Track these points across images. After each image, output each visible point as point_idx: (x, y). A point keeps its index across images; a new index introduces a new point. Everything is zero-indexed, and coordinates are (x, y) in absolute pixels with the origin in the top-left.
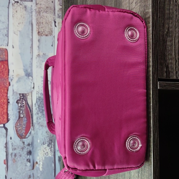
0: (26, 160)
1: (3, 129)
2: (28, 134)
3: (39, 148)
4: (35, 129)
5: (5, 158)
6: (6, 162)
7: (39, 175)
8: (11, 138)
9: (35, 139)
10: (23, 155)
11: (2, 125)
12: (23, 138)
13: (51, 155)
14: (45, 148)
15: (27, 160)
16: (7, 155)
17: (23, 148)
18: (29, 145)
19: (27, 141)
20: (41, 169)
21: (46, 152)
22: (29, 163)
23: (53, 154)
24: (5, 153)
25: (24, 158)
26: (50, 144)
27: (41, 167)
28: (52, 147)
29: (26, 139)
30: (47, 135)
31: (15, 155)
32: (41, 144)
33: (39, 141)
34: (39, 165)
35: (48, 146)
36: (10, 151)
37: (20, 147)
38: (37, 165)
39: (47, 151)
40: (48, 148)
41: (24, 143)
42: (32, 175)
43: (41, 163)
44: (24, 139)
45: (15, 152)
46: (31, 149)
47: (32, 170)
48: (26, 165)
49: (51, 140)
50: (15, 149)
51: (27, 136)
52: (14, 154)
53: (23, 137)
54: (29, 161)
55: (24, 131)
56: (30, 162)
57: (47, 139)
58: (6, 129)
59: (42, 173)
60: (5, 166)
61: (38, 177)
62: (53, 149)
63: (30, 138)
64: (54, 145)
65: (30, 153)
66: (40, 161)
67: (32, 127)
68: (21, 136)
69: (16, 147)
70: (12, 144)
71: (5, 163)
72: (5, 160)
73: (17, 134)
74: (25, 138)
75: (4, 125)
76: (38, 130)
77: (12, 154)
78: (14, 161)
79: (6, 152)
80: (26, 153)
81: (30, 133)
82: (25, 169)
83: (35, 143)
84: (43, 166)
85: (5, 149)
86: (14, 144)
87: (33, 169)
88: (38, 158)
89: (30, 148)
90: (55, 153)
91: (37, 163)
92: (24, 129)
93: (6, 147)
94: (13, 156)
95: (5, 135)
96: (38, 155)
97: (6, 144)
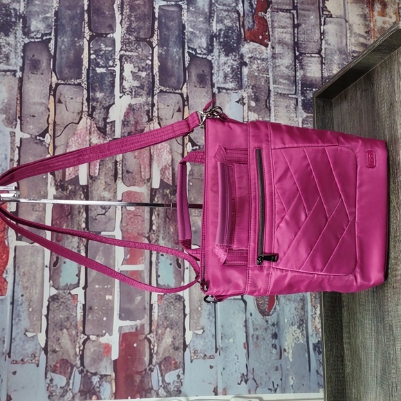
0: (270, 345)
1: (241, 301)
2: (273, 310)
3: (286, 331)
4: (281, 303)
5: (245, 341)
6: (247, 346)
7: (288, 367)
8: (251, 315)
9: (281, 318)
10: (267, 338)
11: (240, 297)
12: (266, 315)
13: (302, 340)
14: (295, 331)
15: (273, 345)
16: (247, 337)
17: (266, 329)
18: (273, 325)
19: (272, 319)
20: (291, 360)
21: (296, 336)
22: (274, 350)
23: (305, 339)
24: (245, 334)
25: (268, 342)
26: (300, 325)
27: (290, 356)
28: (303, 330)
29: (270, 317)
30: (297, 313)
31: (257, 338)
32: (288, 325)
33: (286, 320)
34: (288, 353)
35: (299, 328)
36: (251, 331)
37: (262, 327)
38: (285, 353)
39: (298, 335)
40: (298, 331)
41: (267, 321)
42: (279, 367)
43: (291, 351)
44: (267, 317)
45: (257, 333)
46: (277, 330)
47: (280, 360)
48: (271, 353)
49: (302, 321)
50: (257, 329)
51: (271, 313)
52: (255, 336)
53: (266, 313)
54: (274, 346)
55: (267, 306)
56: (275, 348)
57: (297, 319)
58: (245, 302)
59: (293, 364)
60: (245, 351)
61: (288, 370)
62: (305, 332)
63: (275, 315)
64: (307, 328)
65: (275, 336)
66: (289, 348)
67: (276, 301)
68: (264, 313)
69: (257, 327)
70: (253, 322)
71: (245, 348)
72: (244, 344)
73: (259, 309)
74: (268, 315)
75: (242, 297)
76: (285, 305)
77: (253, 335)
78: (256, 345)
79: (246, 332)
80: (270, 336)
81: (275, 309)
82: (270, 357)
83: (281, 323)
84: (293, 354)
85: (245, 328)
86: (256, 323)
87: (281, 358)
88: (286, 344)
89: (275, 330)
90: (307, 338)
91: (285, 350)
92: (267, 303)
93: (246, 326)
94: (255, 339)
95: (244, 310)
96: (286, 340)
97: (246, 321)
